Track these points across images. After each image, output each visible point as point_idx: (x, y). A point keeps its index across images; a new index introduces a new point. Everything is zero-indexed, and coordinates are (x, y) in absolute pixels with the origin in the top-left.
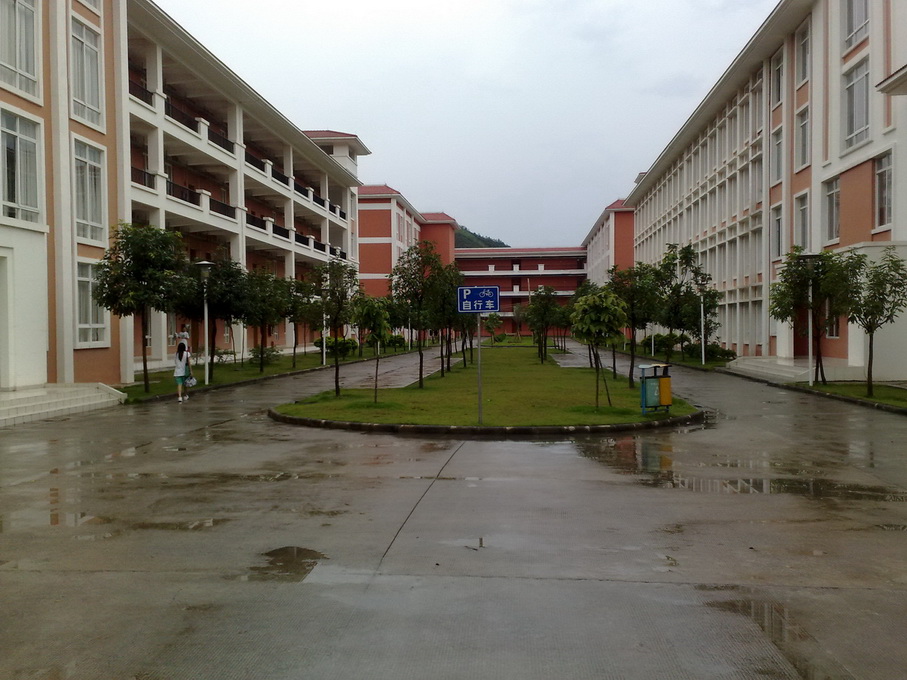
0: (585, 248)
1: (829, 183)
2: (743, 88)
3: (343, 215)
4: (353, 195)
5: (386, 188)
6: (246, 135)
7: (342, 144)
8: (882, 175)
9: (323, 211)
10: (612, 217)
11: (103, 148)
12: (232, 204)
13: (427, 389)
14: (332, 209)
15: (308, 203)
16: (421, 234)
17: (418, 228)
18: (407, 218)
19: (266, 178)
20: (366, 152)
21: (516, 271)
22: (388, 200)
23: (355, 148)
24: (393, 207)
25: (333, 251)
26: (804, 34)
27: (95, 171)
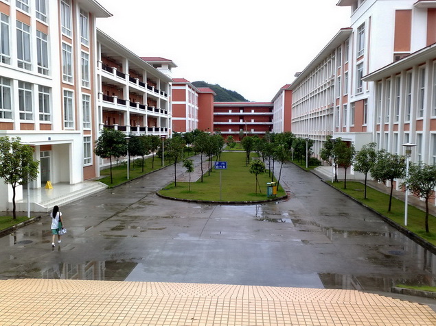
0: (273, 103)
1: (353, 104)
2: (329, 56)
3: (166, 95)
4: (170, 85)
5: (184, 80)
6: (130, 70)
7: (165, 64)
8: (366, 106)
9: (158, 95)
10: (284, 92)
11: (90, 95)
12: (124, 99)
13: (205, 182)
14: (162, 93)
15: (153, 93)
16: (198, 98)
17: (197, 95)
18: (193, 92)
19: (137, 86)
20: (175, 66)
21: (241, 113)
22: (184, 85)
23: (171, 65)
24: (187, 88)
25: (162, 112)
26: (348, 43)
27: (87, 103)
